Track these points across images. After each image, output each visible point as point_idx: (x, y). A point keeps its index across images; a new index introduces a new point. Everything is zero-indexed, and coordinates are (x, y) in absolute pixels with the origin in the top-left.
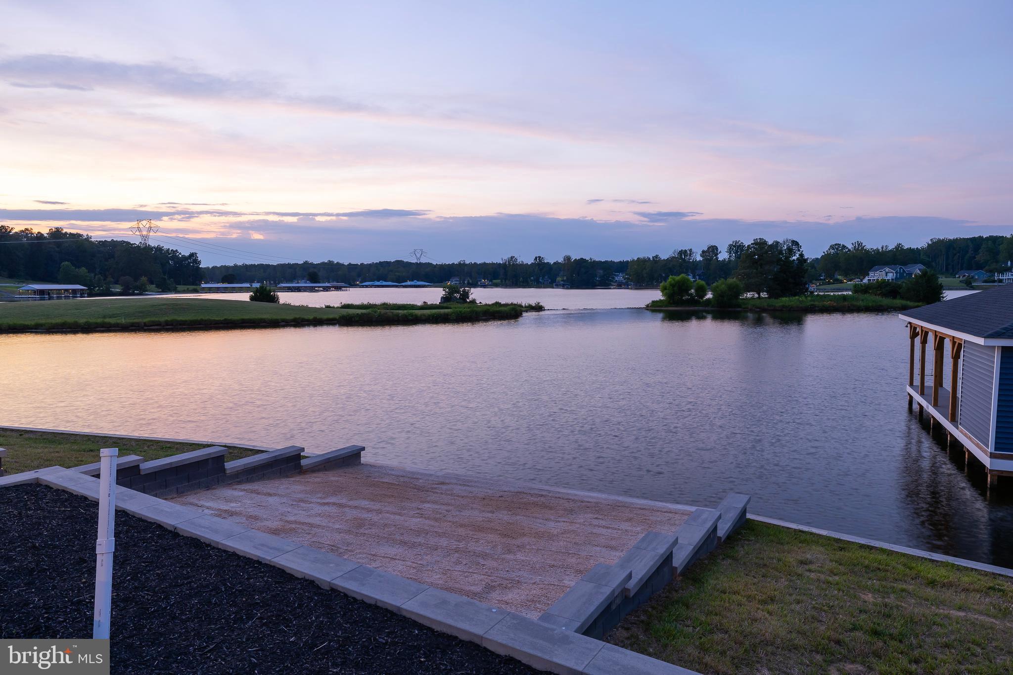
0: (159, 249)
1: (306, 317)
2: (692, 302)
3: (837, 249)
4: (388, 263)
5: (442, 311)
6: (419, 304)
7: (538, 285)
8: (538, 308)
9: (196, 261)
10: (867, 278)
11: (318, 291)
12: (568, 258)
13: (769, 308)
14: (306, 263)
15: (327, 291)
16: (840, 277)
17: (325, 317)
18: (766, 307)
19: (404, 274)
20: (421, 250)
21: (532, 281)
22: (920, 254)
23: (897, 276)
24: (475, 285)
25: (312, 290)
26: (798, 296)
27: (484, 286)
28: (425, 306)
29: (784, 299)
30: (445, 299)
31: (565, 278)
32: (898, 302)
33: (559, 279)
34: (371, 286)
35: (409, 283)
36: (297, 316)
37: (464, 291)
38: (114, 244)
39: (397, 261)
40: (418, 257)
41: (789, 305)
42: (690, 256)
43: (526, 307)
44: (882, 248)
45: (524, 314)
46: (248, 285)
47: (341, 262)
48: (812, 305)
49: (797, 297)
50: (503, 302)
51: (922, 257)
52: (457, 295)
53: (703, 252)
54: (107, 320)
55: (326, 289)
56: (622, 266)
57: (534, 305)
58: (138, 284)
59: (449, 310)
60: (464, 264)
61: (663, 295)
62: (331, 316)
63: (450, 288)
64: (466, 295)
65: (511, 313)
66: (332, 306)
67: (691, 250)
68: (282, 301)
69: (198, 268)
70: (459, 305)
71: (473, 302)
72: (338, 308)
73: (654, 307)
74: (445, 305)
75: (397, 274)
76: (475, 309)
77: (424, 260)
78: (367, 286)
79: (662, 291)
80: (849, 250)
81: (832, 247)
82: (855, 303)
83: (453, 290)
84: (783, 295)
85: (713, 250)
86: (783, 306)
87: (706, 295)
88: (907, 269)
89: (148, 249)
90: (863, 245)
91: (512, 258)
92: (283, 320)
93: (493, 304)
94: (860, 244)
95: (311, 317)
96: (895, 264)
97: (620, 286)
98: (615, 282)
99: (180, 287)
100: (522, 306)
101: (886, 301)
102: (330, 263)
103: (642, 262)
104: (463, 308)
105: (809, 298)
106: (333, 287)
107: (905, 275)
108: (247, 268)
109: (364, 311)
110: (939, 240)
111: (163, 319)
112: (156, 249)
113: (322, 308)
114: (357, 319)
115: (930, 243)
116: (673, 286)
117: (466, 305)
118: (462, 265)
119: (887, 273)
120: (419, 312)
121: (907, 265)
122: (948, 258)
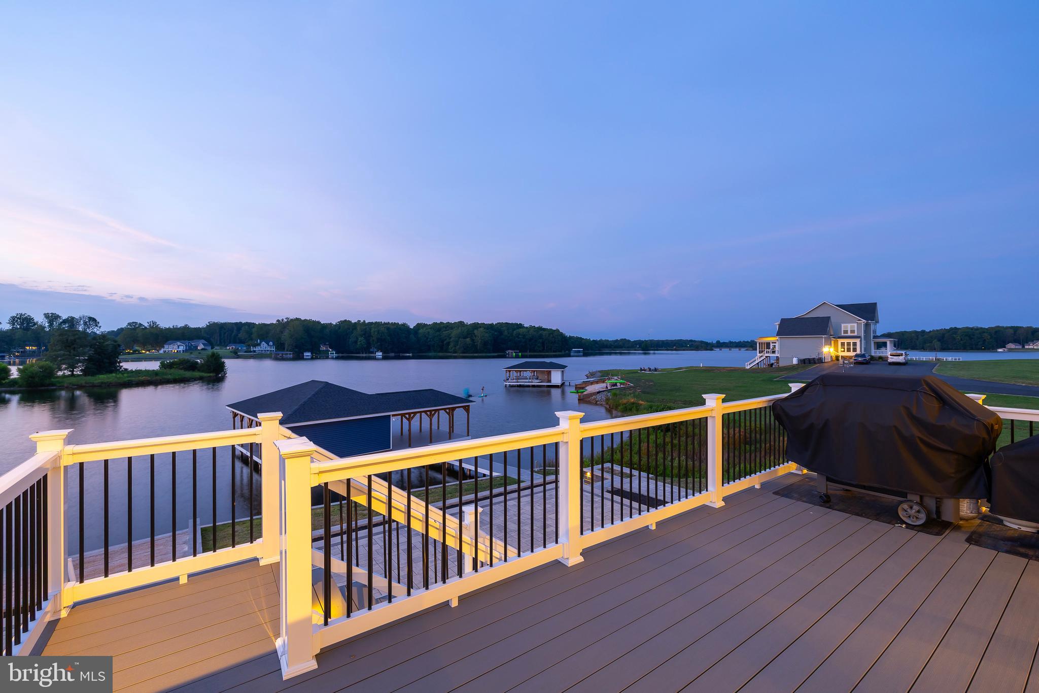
3: (135, 326)
10: (163, 350)
13: (87, 385)
16: (137, 348)
18: (84, 384)
22: (201, 332)
23: (186, 348)
26: (114, 373)
29: (101, 376)
32: (197, 374)
41: (108, 382)
44: (173, 326)
48: (130, 380)
49: (114, 375)
51: (203, 334)
80: (145, 328)
81: (130, 324)
82: (165, 377)
84: (100, 373)
86: (102, 383)
88: (194, 343)
90: (157, 324)
94: (154, 323)
96: (185, 339)
101: (188, 374)
105: (125, 375)
107: (192, 347)
110: (214, 323)
115: (208, 324)
119: (178, 346)
121: (192, 340)
122: (220, 335)
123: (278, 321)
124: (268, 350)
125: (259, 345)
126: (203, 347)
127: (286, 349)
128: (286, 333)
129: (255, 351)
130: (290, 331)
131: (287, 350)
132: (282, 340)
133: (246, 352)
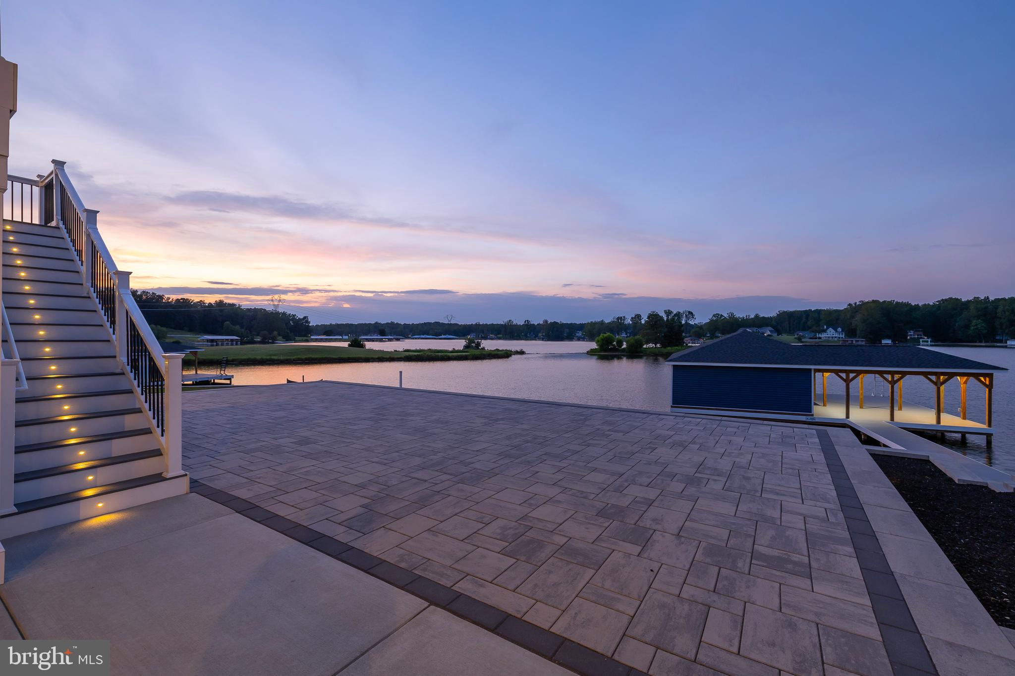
0: (284, 314)
1: (385, 357)
2: (614, 349)
3: (717, 317)
4: (430, 324)
5: (464, 354)
6: (450, 349)
7: (526, 338)
8: (522, 353)
9: (307, 322)
11: (385, 341)
12: (546, 321)
14: (376, 323)
15: (391, 341)
17: (396, 357)
19: (440, 331)
20: (452, 315)
21: (522, 336)
22: (771, 321)
24: (485, 338)
25: (381, 340)
27: (492, 339)
28: (454, 351)
29: (669, 348)
30: (466, 347)
31: (544, 334)
33: (540, 334)
34: (419, 338)
35: (443, 336)
36: (380, 356)
37: (478, 342)
38: (256, 311)
39: (436, 322)
40: (449, 320)
42: (624, 320)
43: (514, 352)
44: (746, 316)
45: (513, 356)
46: (341, 337)
47: (399, 323)
50: (500, 349)
51: (773, 322)
52: (474, 345)
53: (632, 318)
54: (273, 357)
55: (390, 340)
56: (581, 327)
57: (519, 351)
58: (271, 336)
59: (468, 353)
60: (479, 325)
61: (597, 346)
62: (399, 356)
63: (469, 340)
64: (478, 345)
65: (506, 355)
66: (398, 350)
67: (624, 317)
68: (367, 347)
69: (308, 326)
70: (474, 350)
71: (483, 348)
72: (401, 351)
73: (591, 353)
74: (466, 350)
75: (435, 330)
76: (484, 353)
77: (453, 322)
78: (416, 338)
79: (596, 343)
80: (725, 318)
81: (714, 316)
83: (471, 341)
84: (670, 346)
85: (638, 316)
87: (623, 345)
88: (761, 330)
89: (278, 313)
90: (735, 314)
91: (510, 321)
92: (372, 358)
93: (494, 350)
94: (732, 314)
95: (388, 357)
97: (579, 339)
98: (576, 337)
99: (297, 338)
100: (512, 352)
102: (392, 323)
103: (593, 324)
104: (477, 352)
106: (395, 339)
108: (339, 326)
109: (418, 353)
110: (784, 311)
111: (304, 357)
112: (282, 314)
113: (392, 352)
114: (414, 358)
115: (778, 313)
116: (603, 340)
117: (478, 350)
118: (478, 325)
120: (451, 354)
121: (760, 327)
122: (789, 324)
123: (850, 305)
124: (836, 337)
125: (825, 331)
126: (769, 333)
127: (857, 336)
128: (859, 317)
129: (820, 338)
130: (864, 315)
131: (859, 337)
132: (853, 325)
133: (811, 338)
